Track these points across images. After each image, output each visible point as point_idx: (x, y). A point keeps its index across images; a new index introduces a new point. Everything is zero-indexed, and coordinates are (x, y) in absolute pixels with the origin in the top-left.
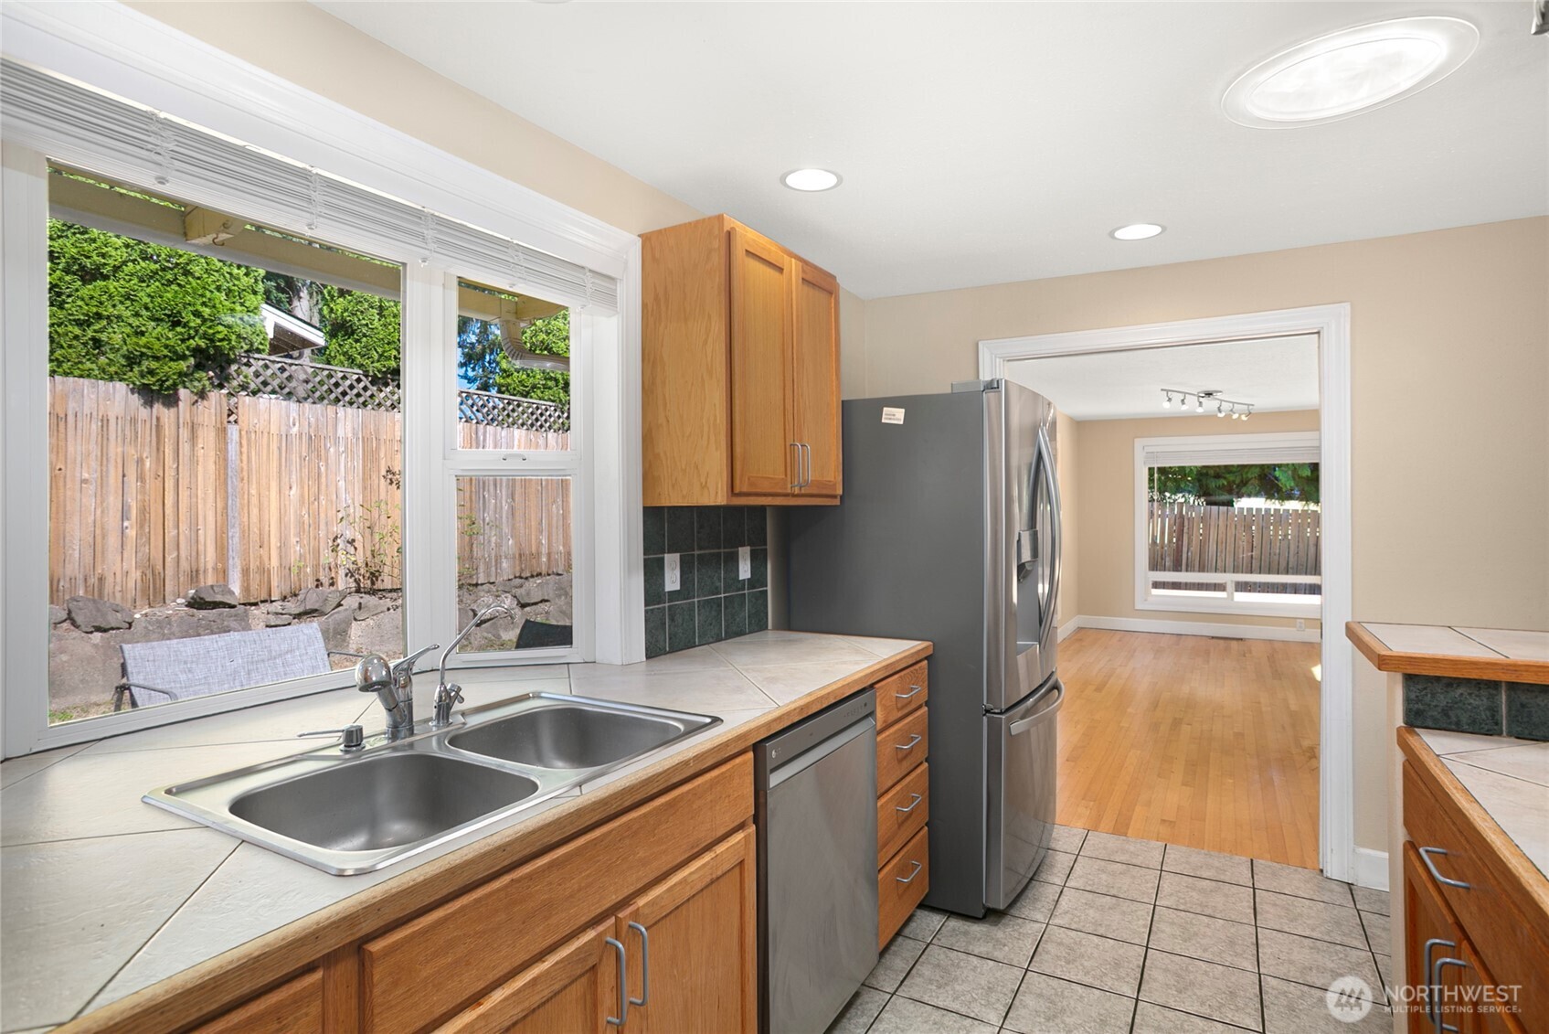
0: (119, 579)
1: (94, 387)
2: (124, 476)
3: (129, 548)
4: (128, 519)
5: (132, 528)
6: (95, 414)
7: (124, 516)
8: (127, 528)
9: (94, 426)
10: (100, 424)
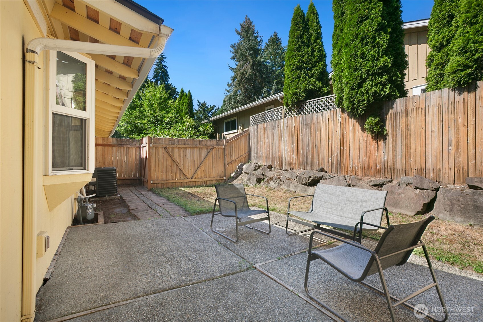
0: (447, 171)
1: (434, 94)
2: (449, 127)
3: (451, 158)
4: (451, 146)
5: (452, 150)
6: (435, 105)
7: (450, 145)
8: (450, 149)
9: (435, 109)
10: (437, 108)
